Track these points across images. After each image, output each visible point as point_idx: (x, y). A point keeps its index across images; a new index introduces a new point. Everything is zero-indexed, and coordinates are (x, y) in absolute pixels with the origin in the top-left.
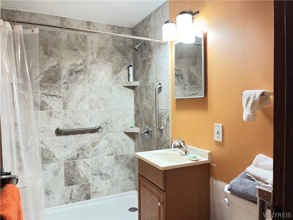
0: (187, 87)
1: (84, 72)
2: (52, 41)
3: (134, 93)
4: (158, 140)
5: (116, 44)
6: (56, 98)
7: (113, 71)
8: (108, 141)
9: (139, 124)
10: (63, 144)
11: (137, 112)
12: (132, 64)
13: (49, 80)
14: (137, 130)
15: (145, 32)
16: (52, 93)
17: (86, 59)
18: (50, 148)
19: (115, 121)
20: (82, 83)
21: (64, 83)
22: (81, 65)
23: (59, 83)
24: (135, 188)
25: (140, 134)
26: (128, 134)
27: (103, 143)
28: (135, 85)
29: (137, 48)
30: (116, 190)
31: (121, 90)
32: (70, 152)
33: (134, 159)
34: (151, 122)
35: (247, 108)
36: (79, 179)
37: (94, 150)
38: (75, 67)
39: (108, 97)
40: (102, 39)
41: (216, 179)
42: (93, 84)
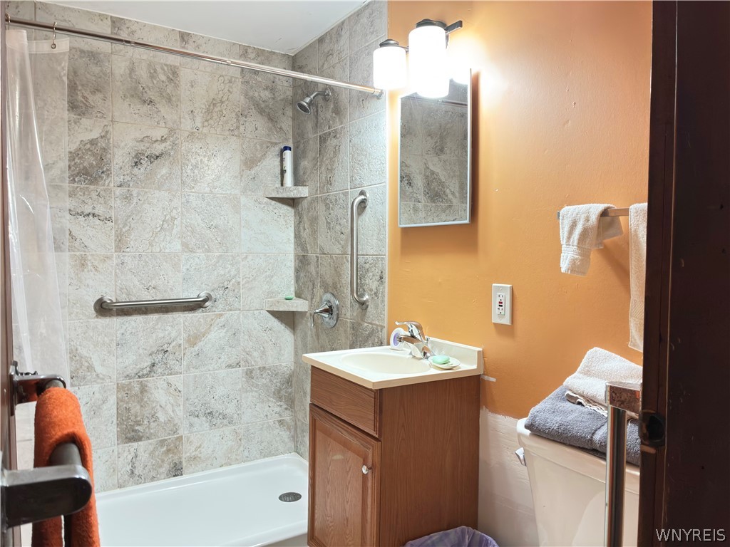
0: (420, 206)
1: (171, 158)
2: (88, 76)
3: (295, 215)
4: (355, 327)
5: (251, 94)
6: (97, 222)
7: (243, 158)
8: (227, 331)
9: (306, 290)
10: (115, 338)
11: (302, 262)
12: (290, 144)
13: (81, 176)
14: (300, 306)
15: (325, 67)
16: (88, 209)
17: (175, 125)
18: (79, 348)
19: (246, 283)
20: (165, 186)
21: (119, 183)
22: (163, 140)
23: (107, 183)
24: (293, 447)
25: (308, 314)
26: (278, 315)
27: (216, 336)
28: (298, 196)
29: (305, 104)
30: (246, 453)
31: (262, 206)
32: (133, 360)
33: (291, 376)
34: (338, 286)
35: (569, 245)
36: (153, 425)
37: (194, 354)
38: (147, 145)
39: (230, 222)
40: (216, 78)
41: (495, 411)
42: (193, 191)
